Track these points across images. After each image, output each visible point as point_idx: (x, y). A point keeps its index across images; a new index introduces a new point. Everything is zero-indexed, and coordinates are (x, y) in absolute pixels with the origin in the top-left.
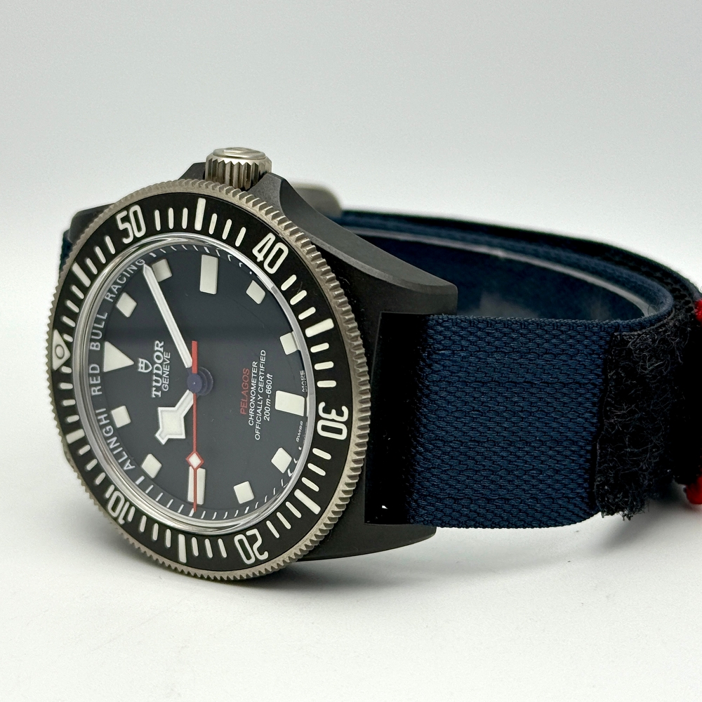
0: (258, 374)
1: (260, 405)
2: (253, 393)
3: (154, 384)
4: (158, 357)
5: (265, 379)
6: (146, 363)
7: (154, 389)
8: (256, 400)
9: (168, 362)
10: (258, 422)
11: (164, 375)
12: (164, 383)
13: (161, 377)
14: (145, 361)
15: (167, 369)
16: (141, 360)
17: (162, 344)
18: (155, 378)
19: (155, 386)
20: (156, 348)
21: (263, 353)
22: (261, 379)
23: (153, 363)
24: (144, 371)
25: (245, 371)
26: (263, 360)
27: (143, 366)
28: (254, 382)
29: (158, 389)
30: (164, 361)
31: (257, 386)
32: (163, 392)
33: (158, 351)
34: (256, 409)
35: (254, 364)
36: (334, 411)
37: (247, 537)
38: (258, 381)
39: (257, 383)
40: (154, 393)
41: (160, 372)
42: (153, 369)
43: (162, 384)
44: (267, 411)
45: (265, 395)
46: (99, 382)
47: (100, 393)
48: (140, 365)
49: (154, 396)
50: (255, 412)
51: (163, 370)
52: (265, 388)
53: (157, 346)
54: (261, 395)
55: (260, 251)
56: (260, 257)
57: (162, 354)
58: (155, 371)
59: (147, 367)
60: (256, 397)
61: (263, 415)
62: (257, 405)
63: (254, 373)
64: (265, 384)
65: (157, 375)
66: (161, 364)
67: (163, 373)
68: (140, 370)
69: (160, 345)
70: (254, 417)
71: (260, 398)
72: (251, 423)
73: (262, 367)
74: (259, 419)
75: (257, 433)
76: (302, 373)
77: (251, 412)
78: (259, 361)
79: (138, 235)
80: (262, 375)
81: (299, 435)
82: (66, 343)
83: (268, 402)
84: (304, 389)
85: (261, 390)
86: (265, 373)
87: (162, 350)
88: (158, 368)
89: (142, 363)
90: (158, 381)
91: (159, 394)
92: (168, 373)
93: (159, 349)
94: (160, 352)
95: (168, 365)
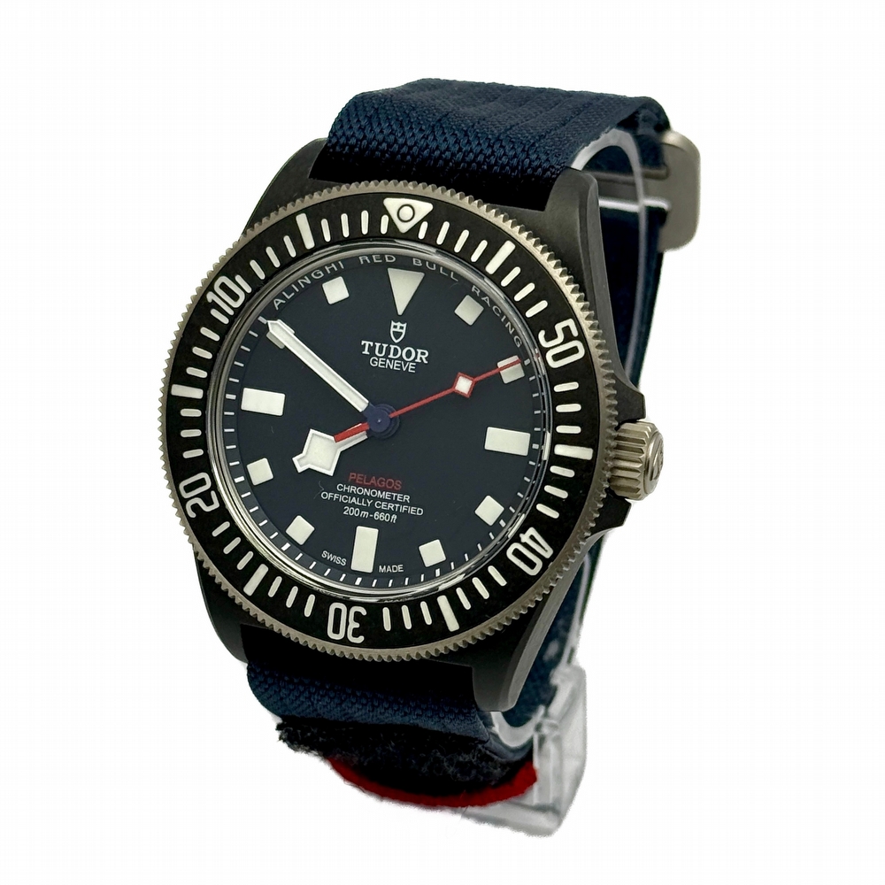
0: (396, 502)
1: (360, 502)
2: (374, 493)
3: (378, 345)
4: (409, 354)
5: (391, 512)
6: (401, 333)
7: (372, 344)
8: (366, 497)
9: (404, 369)
10: (342, 498)
11: (388, 361)
12: (379, 362)
13: (386, 356)
14: (404, 331)
15: (394, 366)
16: (405, 325)
17: (426, 362)
18: (385, 346)
19: (375, 346)
20: (419, 351)
22: (391, 506)
23: (402, 345)
24: (392, 329)
25: (398, 484)
26: (412, 510)
27: (398, 330)
28: (386, 495)
29: (372, 349)
30: (405, 362)
31: (382, 500)
32: (368, 357)
33: (417, 353)
34: (356, 496)
35: (407, 498)
36: (357, 625)
37: (208, 491)
38: (388, 501)
39: (385, 500)
40: (367, 343)
41: (391, 356)
42: (394, 344)
43: (378, 357)
44: (354, 512)
45: (372, 510)
46: (375, 261)
47: (362, 262)
48: (399, 324)
49: (363, 342)
50: (352, 495)
51: (394, 360)
52: (380, 511)
53: (423, 354)
54: (373, 504)
55: (532, 538)
56: (525, 538)
57: (413, 361)
58: (392, 347)
59: (397, 335)
60: (370, 498)
61: (350, 505)
62: (361, 497)
63: (396, 496)
64: (385, 512)
65: (388, 349)
66: (401, 358)
67: (391, 360)
68: (393, 324)
69: (423, 357)
70: (346, 493)
71: (369, 503)
72: (340, 487)
73: (404, 508)
74: (345, 499)
75: (329, 496)
76: (399, 568)
77: (352, 489)
78: (411, 505)
79: (549, 356)
80: (395, 507)
81: (331, 557)
82: (417, 227)
83: (365, 514)
84: (382, 569)
85: (378, 505)
86: (398, 513)
87: (418, 360)
88: (396, 352)
89: (402, 328)
90: (380, 351)
91: (366, 352)
92: (391, 367)
93: (419, 356)
94: (416, 358)
95: (401, 367)
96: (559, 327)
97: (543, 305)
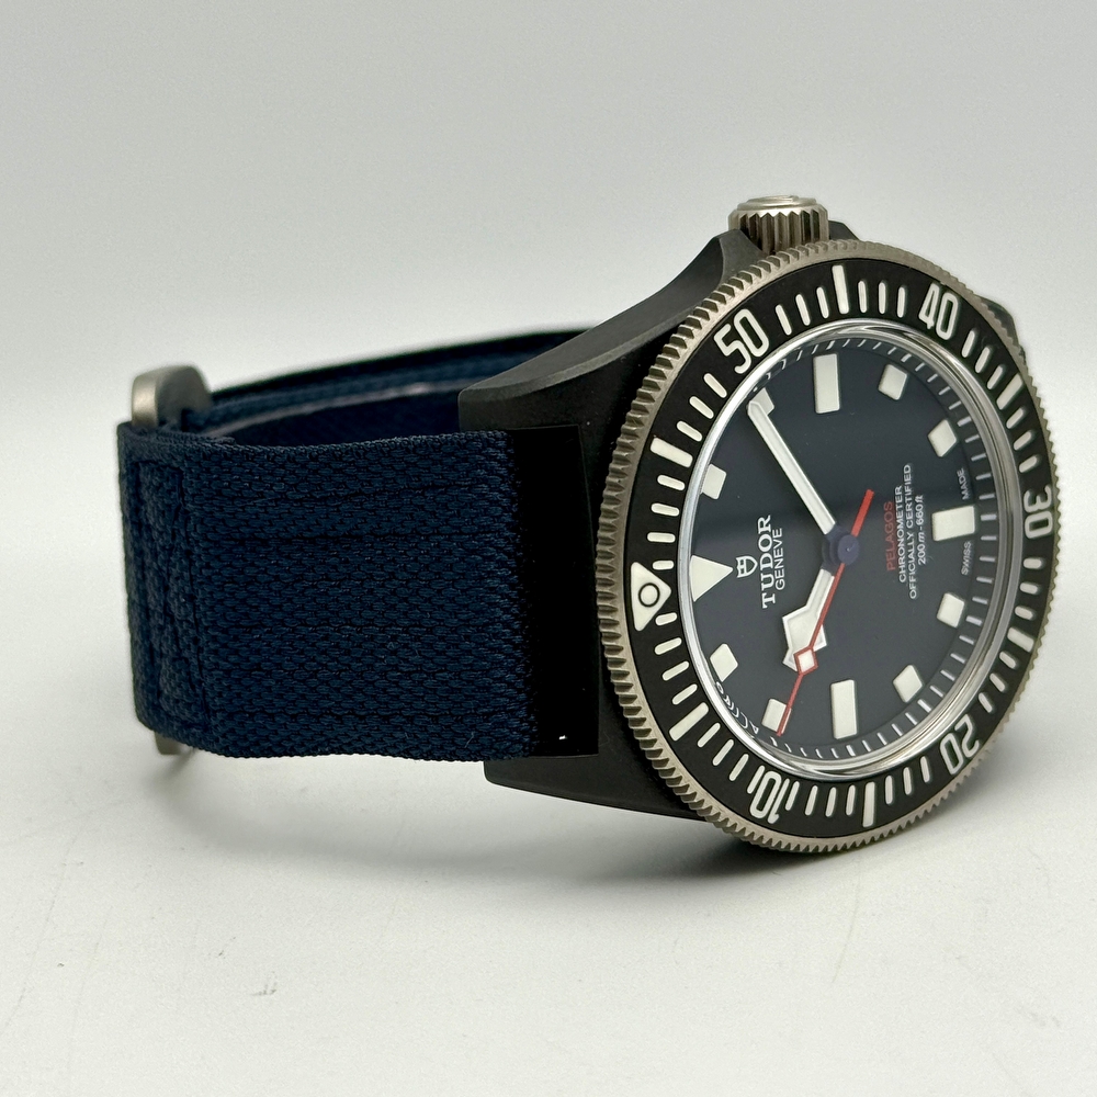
0: (904, 503)
1: (911, 547)
2: (901, 533)
3: (764, 586)
4: (766, 543)
5: (914, 505)
6: (747, 561)
7: (764, 595)
8: (906, 542)
9: (781, 543)
10: (913, 572)
11: (776, 567)
12: (779, 578)
13: (772, 571)
14: (745, 558)
15: (779, 556)
16: (739, 559)
17: (769, 518)
18: (763, 577)
19: (765, 590)
20: (760, 530)
21: (907, 469)
22: (909, 507)
23: (758, 555)
24: (746, 574)
25: (888, 506)
26: (908, 480)
27: (744, 566)
28: (900, 516)
29: (770, 592)
30: (774, 544)
31: (905, 520)
32: (777, 594)
33: (763, 533)
34: (907, 554)
35: (898, 490)
36: (1038, 499)
37: (956, 735)
38: (905, 512)
39: (905, 517)
40: (765, 600)
41: (771, 565)
42: (759, 565)
43: (776, 580)
44: (921, 551)
45: (916, 530)
48: (739, 567)
49: (765, 606)
50: (907, 559)
51: (774, 559)
52: (915, 519)
53: (762, 525)
54: (911, 531)
55: (927, 313)
56: (930, 322)
57: (771, 534)
58: (763, 566)
59: (749, 565)
60: (906, 536)
61: (917, 559)
62: (907, 548)
63: (899, 504)
64: (915, 512)
65: (767, 571)
66: (771, 552)
67: (775, 564)
69: (765, 522)
70: (906, 569)
71: (911, 535)
72: (903, 578)
73: (908, 490)
74: (912, 567)
75: (913, 588)
76: (961, 474)
77: (902, 564)
78: (902, 483)
79: (758, 353)
80: (909, 502)
81: (966, 563)
82: (660, 574)
83: (921, 536)
84: (966, 495)
85: (910, 524)
86: (913, 496)
87: (769, 529)
88: (767, 561)
89: (742, 562)
90: (768, 581)
91: (773, 599)
92: (781, 560)
93: (765, 529)
94: (767, 532)
95: (780, 548)
96: (727, 351)
97: (709, 379)
